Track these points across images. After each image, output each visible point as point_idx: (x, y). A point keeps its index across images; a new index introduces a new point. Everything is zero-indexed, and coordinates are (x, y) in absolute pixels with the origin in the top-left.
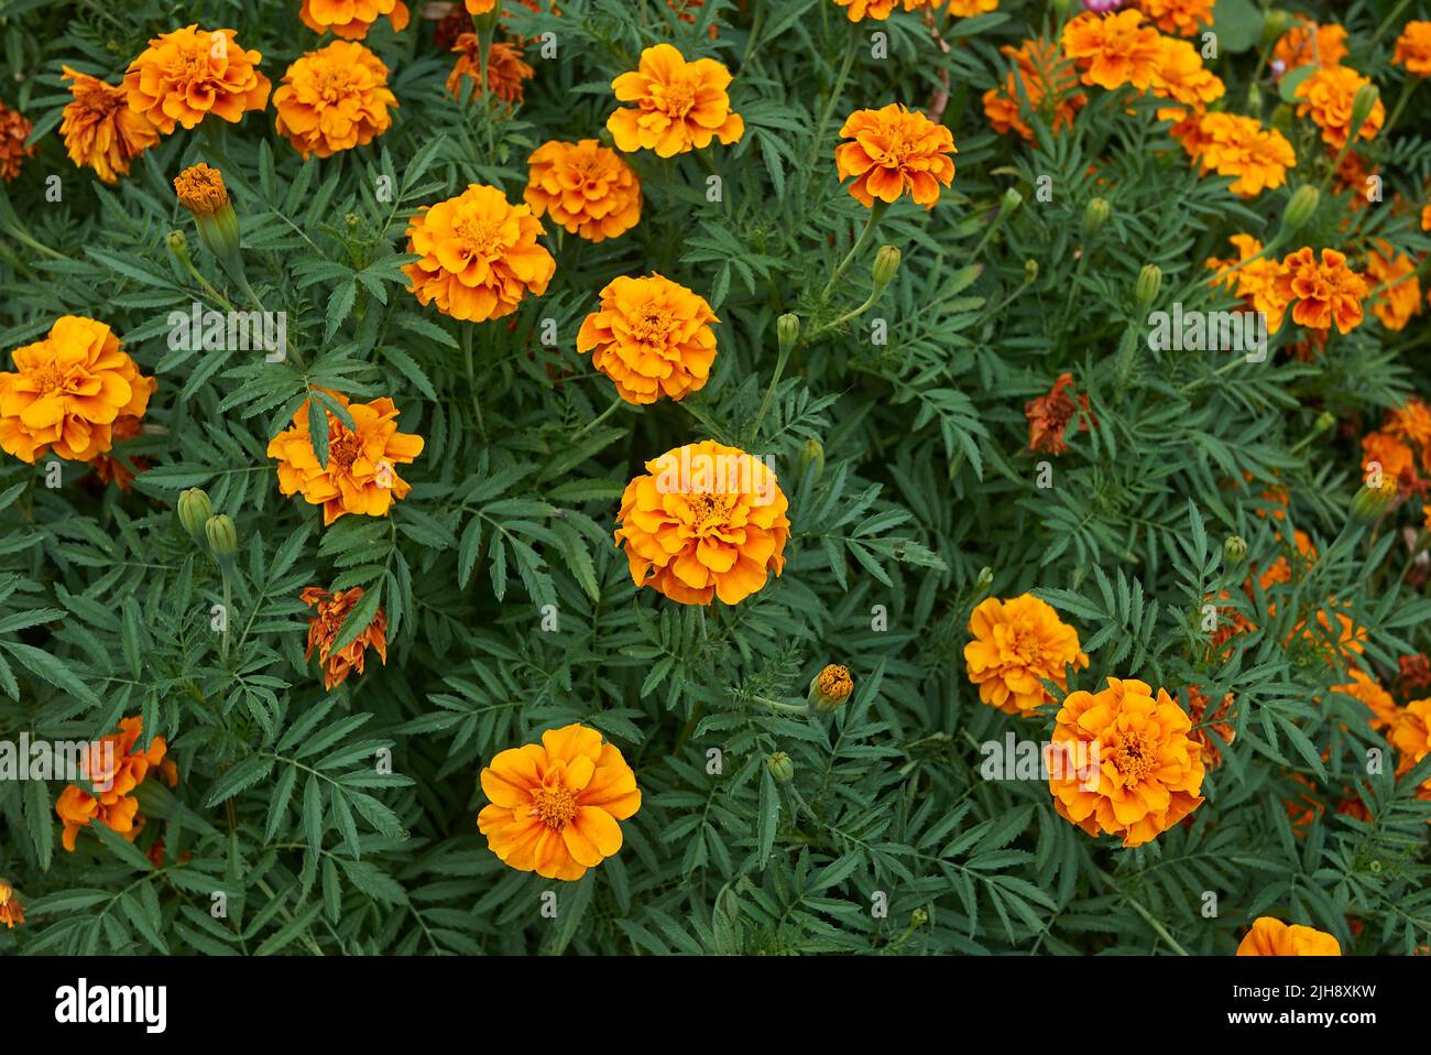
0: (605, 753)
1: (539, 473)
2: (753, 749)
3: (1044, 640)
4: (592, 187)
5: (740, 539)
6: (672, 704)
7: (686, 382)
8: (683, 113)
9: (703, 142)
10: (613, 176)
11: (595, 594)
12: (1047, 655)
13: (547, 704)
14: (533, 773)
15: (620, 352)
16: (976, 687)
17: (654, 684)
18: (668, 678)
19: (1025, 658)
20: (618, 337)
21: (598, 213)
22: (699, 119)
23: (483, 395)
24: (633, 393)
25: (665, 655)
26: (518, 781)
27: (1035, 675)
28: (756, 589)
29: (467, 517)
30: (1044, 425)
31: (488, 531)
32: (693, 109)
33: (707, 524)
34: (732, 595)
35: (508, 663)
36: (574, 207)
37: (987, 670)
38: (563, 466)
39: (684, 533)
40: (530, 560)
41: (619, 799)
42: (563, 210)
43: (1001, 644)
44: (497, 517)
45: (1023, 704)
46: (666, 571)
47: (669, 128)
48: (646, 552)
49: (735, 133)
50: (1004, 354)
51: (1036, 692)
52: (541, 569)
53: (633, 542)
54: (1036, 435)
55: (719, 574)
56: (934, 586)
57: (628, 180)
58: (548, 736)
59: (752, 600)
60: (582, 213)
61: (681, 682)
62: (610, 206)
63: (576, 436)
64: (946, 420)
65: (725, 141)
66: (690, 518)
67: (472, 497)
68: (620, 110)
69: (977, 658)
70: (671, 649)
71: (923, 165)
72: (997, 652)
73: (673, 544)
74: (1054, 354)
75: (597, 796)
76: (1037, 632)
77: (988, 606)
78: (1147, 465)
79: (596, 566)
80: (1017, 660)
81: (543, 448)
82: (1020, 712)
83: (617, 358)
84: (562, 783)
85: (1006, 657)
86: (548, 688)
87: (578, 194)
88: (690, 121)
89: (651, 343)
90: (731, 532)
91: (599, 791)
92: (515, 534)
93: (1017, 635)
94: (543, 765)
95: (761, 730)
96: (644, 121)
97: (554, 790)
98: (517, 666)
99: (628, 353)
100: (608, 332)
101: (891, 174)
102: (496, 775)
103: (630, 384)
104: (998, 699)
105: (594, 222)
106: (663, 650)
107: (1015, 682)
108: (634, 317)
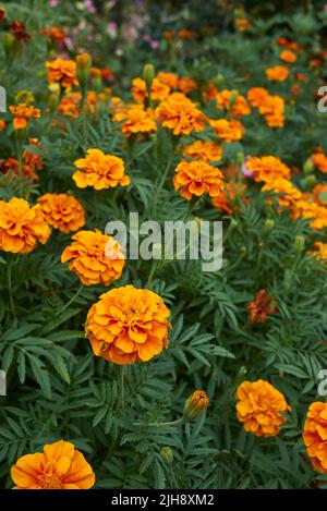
0: (76, 455)
1: (41, 328)
2: (150, 450)
3: (272, 399)
4: (64, 210)
5: (149, 327)
6: (107, 430)
7: (112, 274)
8: (105, 173)
9: (114, 184)
10: (73, 205)
11: (68, 380)
12: (274, 406)
13: (44, 436)
14: (39, 468)
15: (82, 260)
16: (242, 424)
17: (99, 421)
18: (106, 417)
19: (265, 408)
20: (81, 253)
21: (67, 220)
22: (112, 176)
23: (14, 297)
24: (88, 279)
25: (102, 406)
26: (31, 472)
27: (270, 416)
28: (157, 353)
29: (7, 346)
30: (256, 311)
31: (17, 351)
32: (109, 172)
33: (133, 319)
34: (146, 356)
35: (25, 419)
36: (57, 217)
37: (248, 414)
38: (52, 326)
39: (120, 324)
40: (37, 363)
41: (84, 479)
42: (52, 219)
43: (253, 402)
44: (22, 345)
45: (265, 430)
46: (112, 346)
47: (99, 179)
48: (101, 337)
49: (127, 182)
50: (234, 287)
51: (270, 424)
52: (42, 368)
53: (95, 332)
54: (254, 315)
55: (139, 344)
56: (214, 384)
57: (80, 208)
58: (46, 448)
59: (155, 360)
60: (60, 220)
61: (111, 419)
62: (72, 217)
63: (57, 313)
64: (220, 304)
65: (123, 185)
66: (123, 318)
67: (9, 338)
68: (78, 172)
69: (242, 409)
70: (105, 402)
71: (212, 181)
72: (251, 406)
73: (116, 330)
74: (254, 286)
75: (72, 478)
76: (269, 395)
77: (245, 385)
78: (302, 324)
79: (68, 368)
80: (261, 409)
81: (42, 319)
82: (264, 434)
83: (81, 263)
84: (54, 471)
85: (256, 408)
86: (45, 427)
87: (59, 212)
88: (108, 178)
89: (96, 257)
90: (144, 324)
91: (74, 474)
92: (30, 352)
93: (259, 397)
94: (44, 463)
95: (151, 441)
96: (89, 176)
97: (50, 475)
98: (28, 420)
99: (86, 260)
100: (76, 253)
101: (198, 185)
102: (19, 469)
103: (86, 275)
104: (253, 428)
105: (66, 224)
106: (102, 403)
107: (261, 420)
108: (88, 245)
